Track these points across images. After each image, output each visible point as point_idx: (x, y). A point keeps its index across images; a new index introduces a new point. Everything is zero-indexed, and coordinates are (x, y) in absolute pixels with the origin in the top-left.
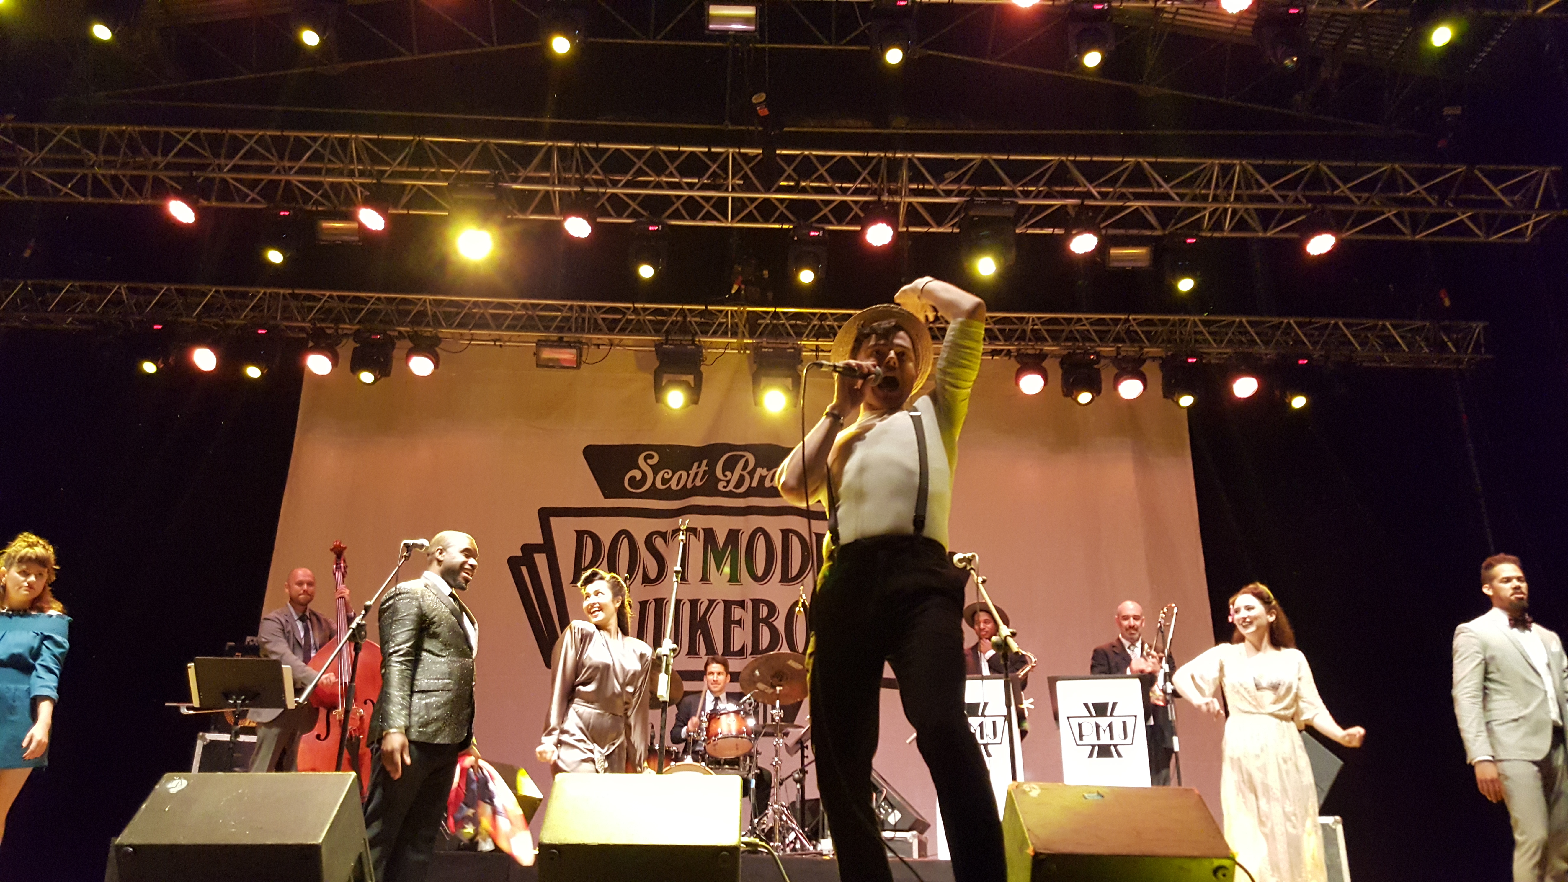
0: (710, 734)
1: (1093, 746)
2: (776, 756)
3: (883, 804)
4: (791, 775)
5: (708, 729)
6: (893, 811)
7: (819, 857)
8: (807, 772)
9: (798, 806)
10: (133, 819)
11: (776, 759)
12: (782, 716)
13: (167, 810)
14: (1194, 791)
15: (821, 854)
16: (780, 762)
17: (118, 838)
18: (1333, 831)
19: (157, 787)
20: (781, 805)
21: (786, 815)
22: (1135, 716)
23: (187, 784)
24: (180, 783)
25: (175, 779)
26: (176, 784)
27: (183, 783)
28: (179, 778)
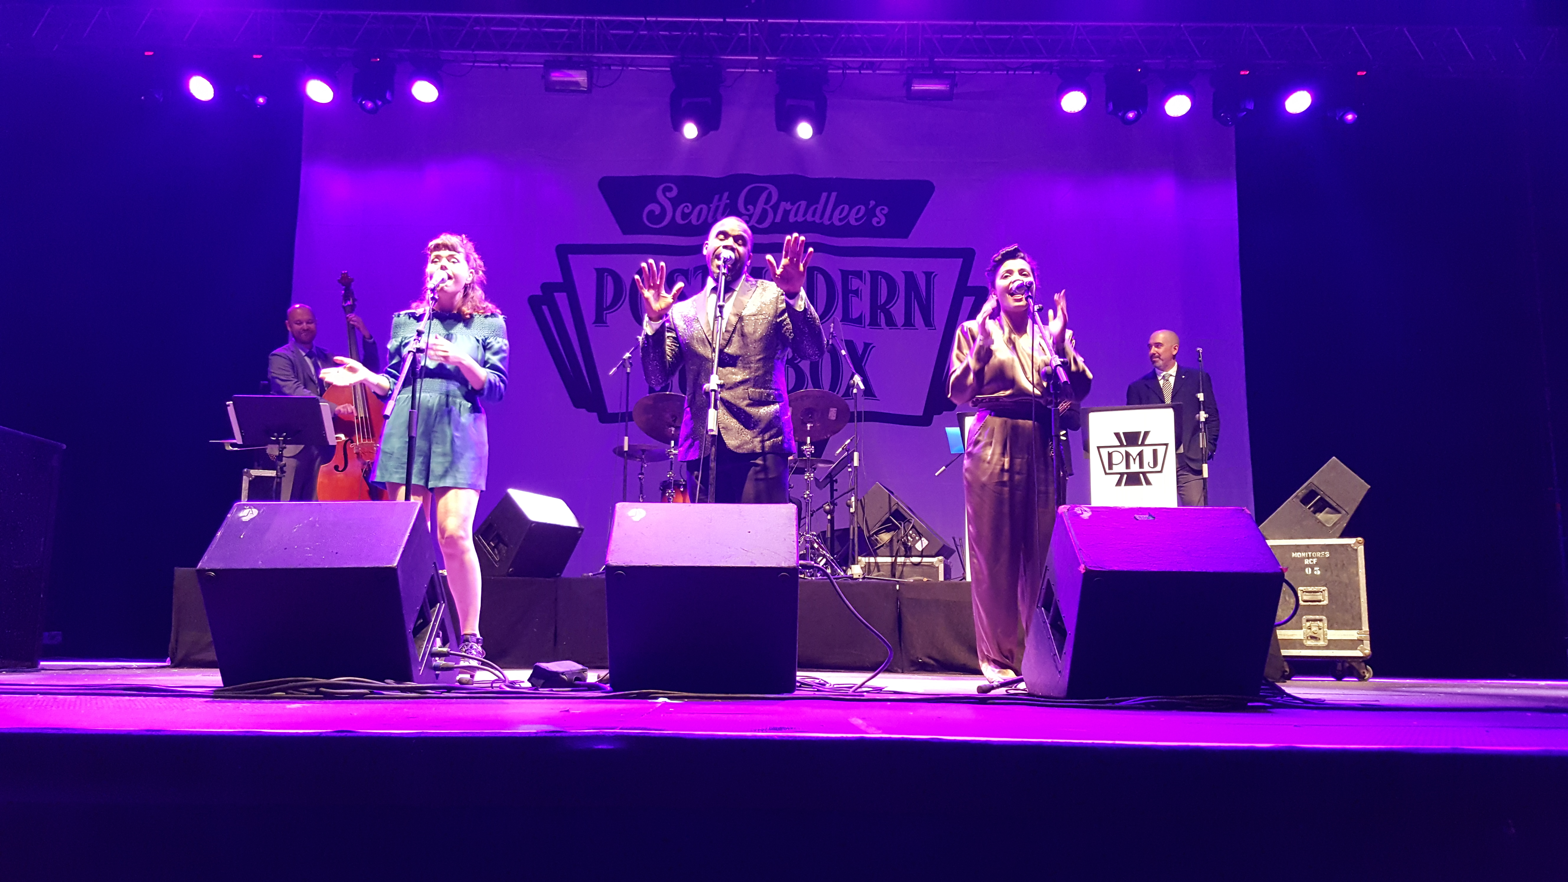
1: (1122, 474)
2: (807, 490)
3: (911, 532)
4: (822, 507)
6: (921, 538)
7: (850, 581)
8: (837, 504)
9: (829, 535)
10: (210, 546)
11: (808, 492)
12: (813, 452)
13: (242, 537)
14: (1245, 512)
15: (851, 578)
16: (811, 495)
17: (199, 562)
18: (1349, 549)
19: (229, 515)
20: (813, 535)
21: (818, 543)
22: (1166, 445)
23: (259, 513)
24: (251, 512)
25: (245, 509)
26: (248, 514)
27: (255, 512)
28: (249, 508)
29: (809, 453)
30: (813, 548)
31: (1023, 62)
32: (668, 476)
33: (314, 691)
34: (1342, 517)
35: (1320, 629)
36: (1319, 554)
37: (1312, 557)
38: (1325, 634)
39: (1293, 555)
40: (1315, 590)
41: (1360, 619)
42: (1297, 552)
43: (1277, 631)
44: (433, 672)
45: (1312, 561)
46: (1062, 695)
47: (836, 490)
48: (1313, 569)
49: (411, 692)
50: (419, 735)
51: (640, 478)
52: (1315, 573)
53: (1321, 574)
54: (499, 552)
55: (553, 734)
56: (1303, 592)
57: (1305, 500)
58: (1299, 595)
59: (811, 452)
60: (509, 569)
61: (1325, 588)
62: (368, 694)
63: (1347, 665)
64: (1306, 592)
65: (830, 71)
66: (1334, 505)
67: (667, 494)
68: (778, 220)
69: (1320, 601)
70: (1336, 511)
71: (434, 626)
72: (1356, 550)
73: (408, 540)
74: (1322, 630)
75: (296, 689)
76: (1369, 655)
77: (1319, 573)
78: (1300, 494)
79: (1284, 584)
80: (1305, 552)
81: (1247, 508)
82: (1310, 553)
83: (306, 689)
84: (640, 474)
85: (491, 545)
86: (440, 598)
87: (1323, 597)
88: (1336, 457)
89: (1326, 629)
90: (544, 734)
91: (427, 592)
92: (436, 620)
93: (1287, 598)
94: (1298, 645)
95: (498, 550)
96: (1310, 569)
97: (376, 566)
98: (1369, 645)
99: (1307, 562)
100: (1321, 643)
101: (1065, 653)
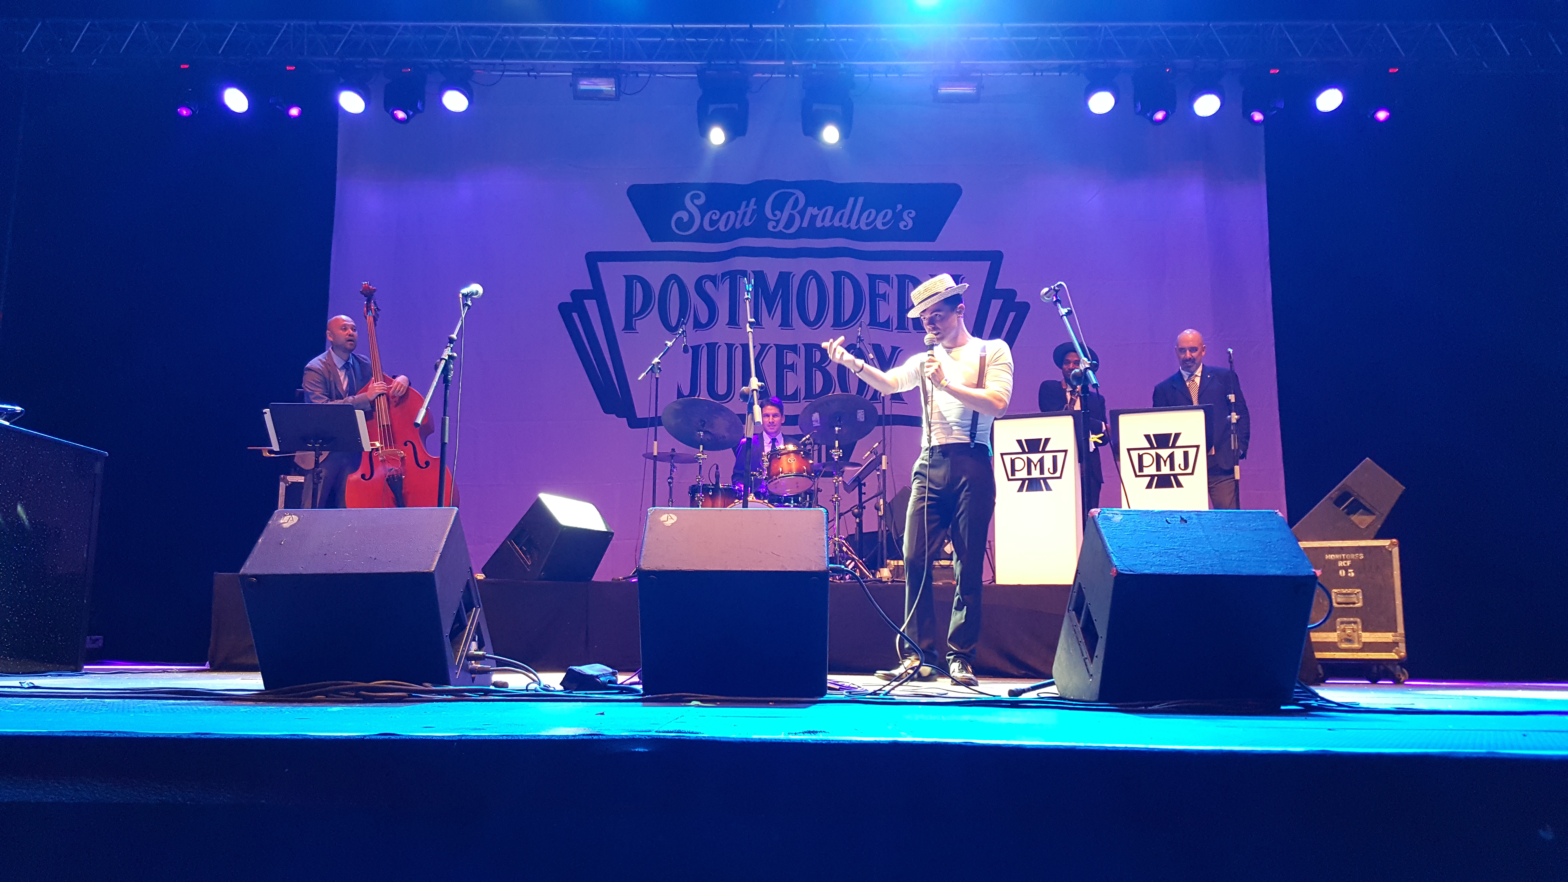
0: (771, 474)
1: (1152, 477)
2: (836, 493)
4: (851, 510)
5: (769, 468)
7: (879, 584)
8: (864, 508)
9: (857, 538)
10: (252, 552)
11: (836, 496)
12: (841, 455)
13: (282, 543)
14: (1277, 515)
15: (880, 581)
16: (839, 499)
17: (241, 569)
18: (1384, 551)
19: (270, 522)
20: (841, 538)
21: (846, 546)
22: (1198, 447)
23: (299, 520)
24: (291, 519)
25: (286, 515)
26: (287, 520)
27: (295, 519)
28: (289, 515)
29: (837, 457)
30: (841, 551)
31: (1050, 64)
32: (697, 480)
33: (353, 694)
34: (1376, 518)
35: (1354, 631)
36: (1353, 556)
37: (1346, 559)
38: (1359, 637)
39: (1327, 557)
40: (1349, 592)
41: (1395, 621)
42: (1331, 554)
43: (1312, 635)
44: (469, 675)
45: (1346, 563)
46: (1094, 699)
47: (865, 494)
48: (1347, 572)
49: (447, 695)
50: (460, 738)
51: (670, 483)
52: (1349, 574)
53: (1354, 577)
54: (531, 557)
55: (591, 737)
56: (1338, 594)
57: (1339, 502)
58: (1333, 597)
59: (839, 457)
60: (541, 573)
61: (1360, 590)
62: (405, 697)
63: (1382, 668)
64: (1339, 594)
65: (856, 75)
66: (1368, 506)
67: (696, 499)
68: (805, 225)
69: (1354, 603)
70: (1369, 512)
71: (470, 629)
72: (1391, 552)
73: (445, 545)
74: (1355, 634)
75: (337, 692)
76: (1404, 658)
77: (1353, 574)
78: (1333, 496)
79: (1318, 587)
80: (1339, 553)
81: (1280, 511)
82: (1344, 555)
83: (346, 693)
84: (669, 479)
85: (523, 549)
86: (475, 601)
87: (1358, 599)
88: (1370, 458)
89: (1361, 632)
90: (582, 737)
91: (463, 597)
92: (472, 624)
93: (1321, 601)
94: (1331, 648)
95: (529, 555)
96: (1344, 572)
97: (414, 570)
98: (1405, 648)
99: (1341, 564)
100: (1356, 646)
101: (1096, 657)
